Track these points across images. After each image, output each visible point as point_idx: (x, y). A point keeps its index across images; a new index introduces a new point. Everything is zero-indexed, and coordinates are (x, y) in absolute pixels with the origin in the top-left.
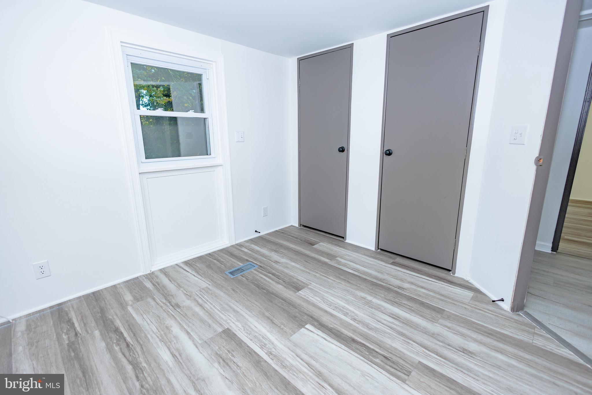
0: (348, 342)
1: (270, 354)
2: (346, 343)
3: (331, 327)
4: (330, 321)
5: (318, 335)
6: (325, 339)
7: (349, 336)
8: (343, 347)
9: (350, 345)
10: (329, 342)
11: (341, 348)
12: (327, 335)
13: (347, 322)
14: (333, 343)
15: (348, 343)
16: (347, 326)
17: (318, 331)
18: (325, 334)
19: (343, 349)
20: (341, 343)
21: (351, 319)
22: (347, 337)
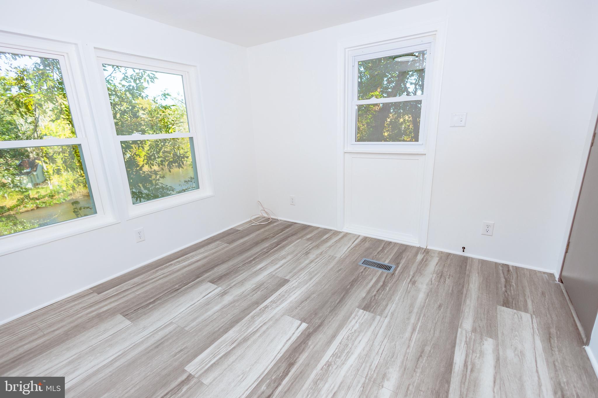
0: (288, 359)
1: (266, 307)
2: (286, 357)
3: (308, 343)
4: (319, 341)
5: (294, 333)
6: (289, 339)
7: (297, 360)
8: (280, 355)
9: (284, 362)
10: (285, 343)
11: (278, 353)
12: (294, 340)
13: (321, 358)
14: (283, 346)
15: (286, 359)
16: (316, 357)
17: (299, 333)
18: (296, 339)
19: (277, 355)
20: (285, 353)
21: (328, 361)
22: (295, 359)
